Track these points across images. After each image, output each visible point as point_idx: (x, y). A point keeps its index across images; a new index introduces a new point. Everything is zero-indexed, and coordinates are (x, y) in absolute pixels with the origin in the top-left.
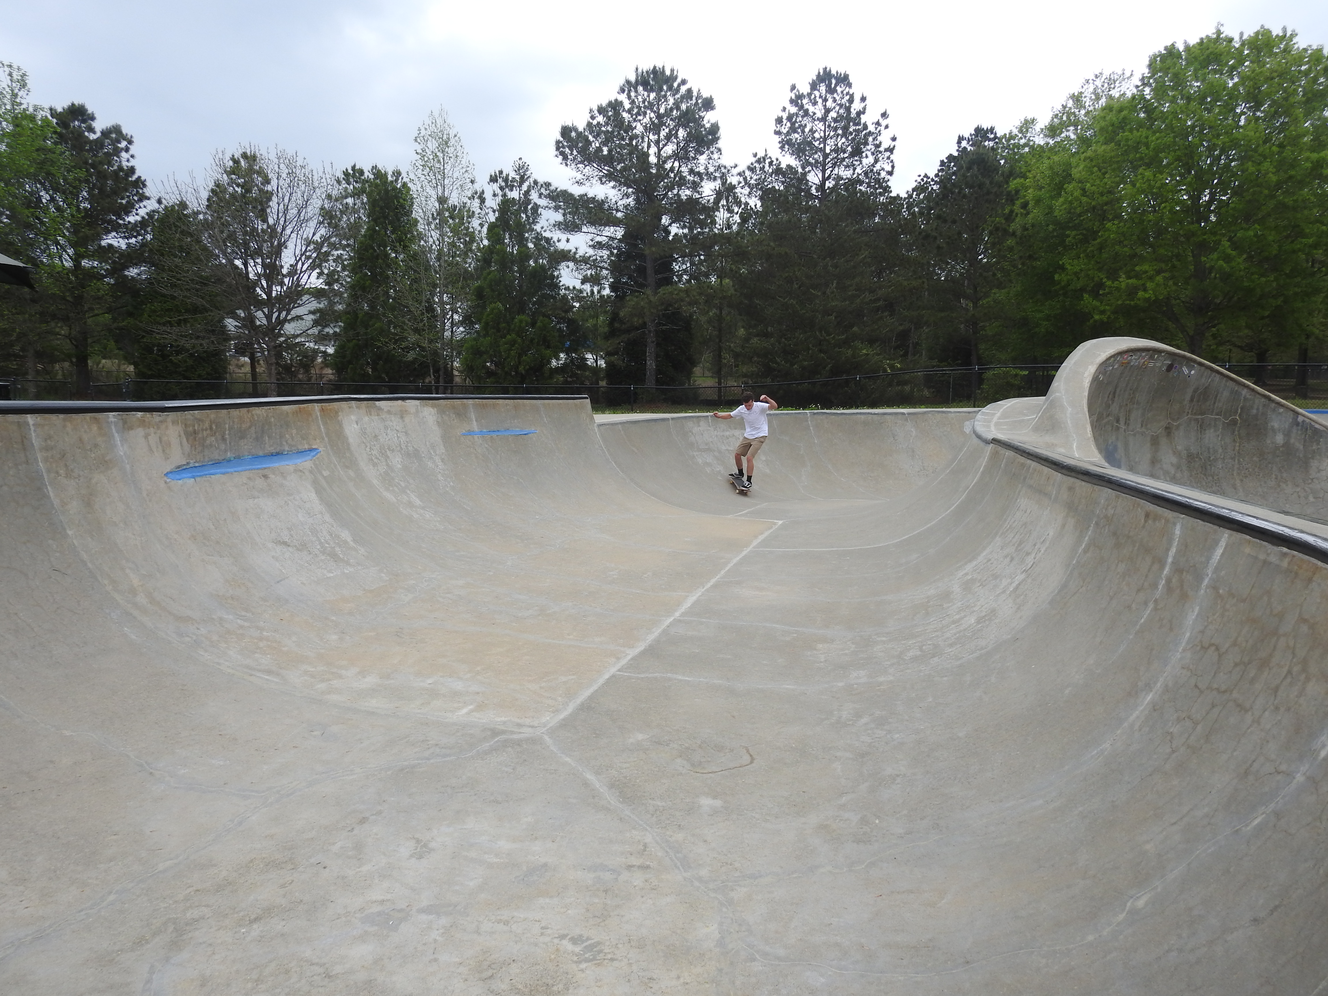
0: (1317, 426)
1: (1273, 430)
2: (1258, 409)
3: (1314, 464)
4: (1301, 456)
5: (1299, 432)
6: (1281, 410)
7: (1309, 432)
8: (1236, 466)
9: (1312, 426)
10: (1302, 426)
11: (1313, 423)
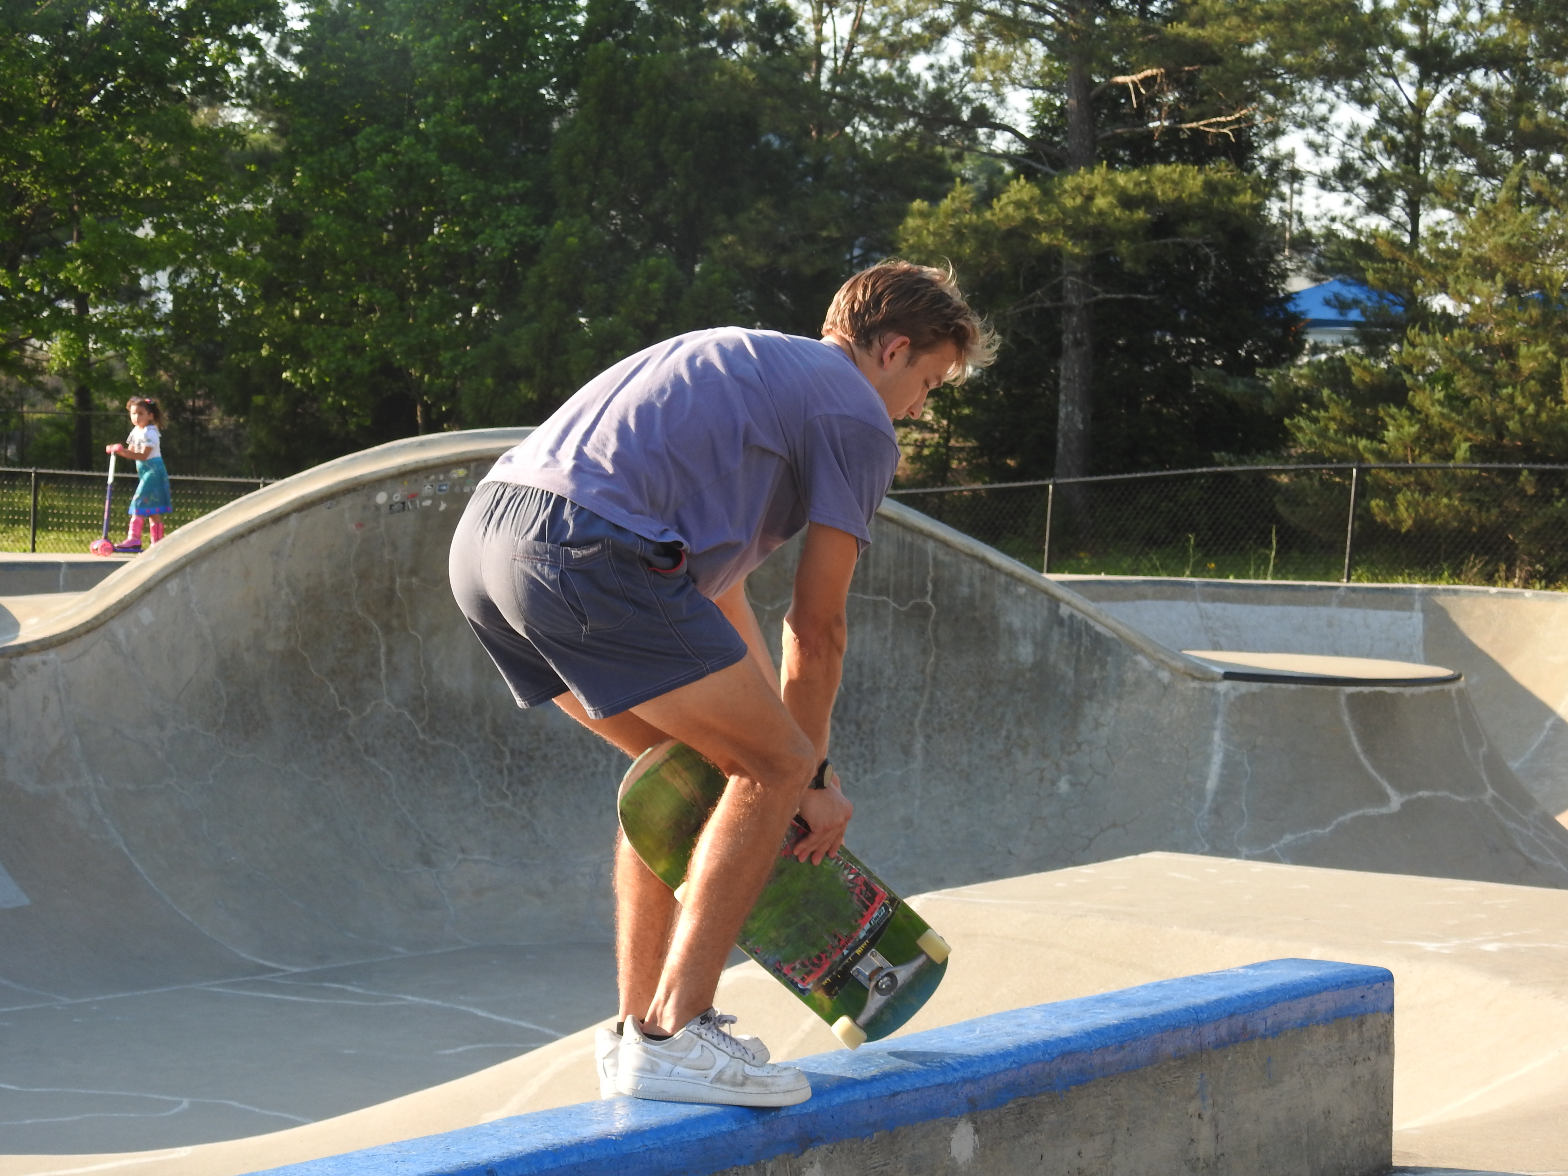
0: (1099, 628)
1: (1011, 632)
2: (971, 585)
3: (1091, 710)
4: (1069, 691)
5: (1066, 640)
6: (1022, 590)
7: (1086, 641)
8: (923, 706)
9: (1088, 627)
10: (1071, 627)
11: (1091, 622)
